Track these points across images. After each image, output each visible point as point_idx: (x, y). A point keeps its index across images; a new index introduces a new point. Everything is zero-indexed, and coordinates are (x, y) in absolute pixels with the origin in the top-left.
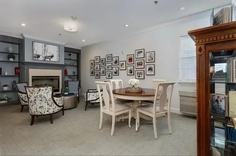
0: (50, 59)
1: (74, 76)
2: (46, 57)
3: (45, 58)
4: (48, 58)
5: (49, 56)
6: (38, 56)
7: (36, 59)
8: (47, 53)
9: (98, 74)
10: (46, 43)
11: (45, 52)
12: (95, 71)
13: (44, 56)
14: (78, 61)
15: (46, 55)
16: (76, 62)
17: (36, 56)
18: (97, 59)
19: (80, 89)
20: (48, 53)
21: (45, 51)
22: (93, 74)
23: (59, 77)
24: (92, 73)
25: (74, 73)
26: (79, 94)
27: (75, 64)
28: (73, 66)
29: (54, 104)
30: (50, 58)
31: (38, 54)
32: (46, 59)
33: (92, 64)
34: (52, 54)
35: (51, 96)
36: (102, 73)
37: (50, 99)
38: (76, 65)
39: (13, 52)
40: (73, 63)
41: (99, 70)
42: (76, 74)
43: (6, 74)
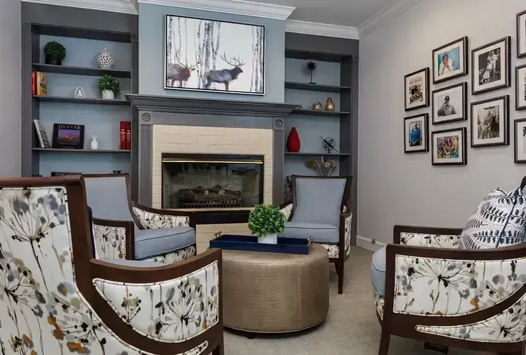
0: (226, 83)
1: (328, 157)
2: (211, 77)
3: (209, 78)
4: (221, 79)
5: (223, 72)
6: (184, 74)
7: (177, 84)
8: (214, 58)
9: (448, 142)
10: (212, 19)
11: (208, 53)
12: (432, 128)
13: (204, 70)
14: (347, 91)
15: (211, 68)
16: (337, 98)
17: (176, 72)
18: (445, 57)
19: (348, 220)
20: (218, 57)
21: (208, 49)
22: (418, 144)
23: (261, 158)
24: (416, 139)
25: (328, 144)
26: (340, 244)
27: (335, 106)
28: (326, 114)
29: (105, 333)
30: (228, 76)
31: (183, 63)
32: (214, 86)
33: (415, 90)
34: (233, 62)
35: (69, 267)
36: (483, 134)
37: (62, 288)
38: (338, 110)
39: (112, 67)
40: (324, 104)
41: (459, 115)
42: (336, 150)
43: (95, 146)
